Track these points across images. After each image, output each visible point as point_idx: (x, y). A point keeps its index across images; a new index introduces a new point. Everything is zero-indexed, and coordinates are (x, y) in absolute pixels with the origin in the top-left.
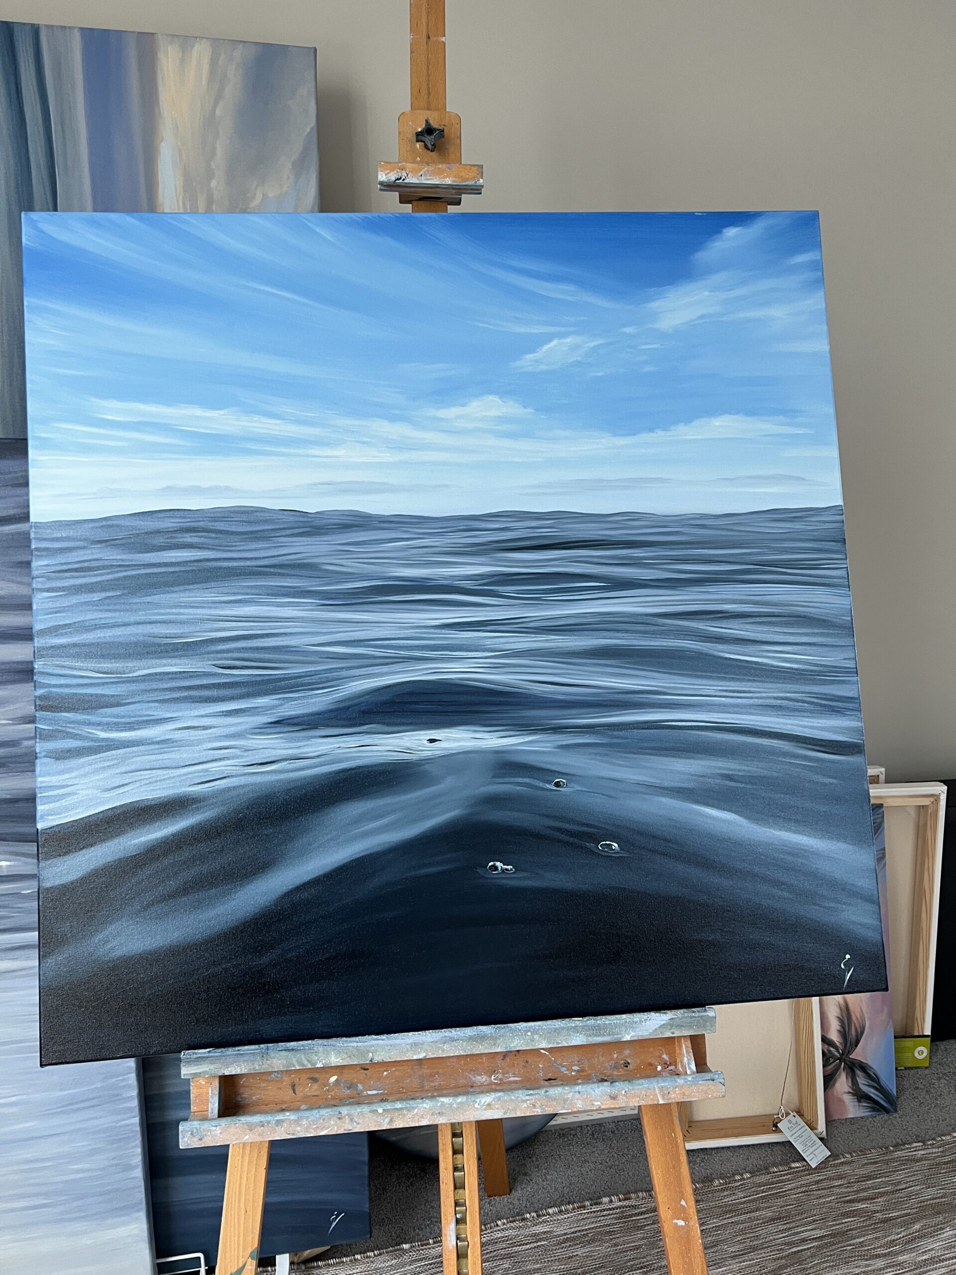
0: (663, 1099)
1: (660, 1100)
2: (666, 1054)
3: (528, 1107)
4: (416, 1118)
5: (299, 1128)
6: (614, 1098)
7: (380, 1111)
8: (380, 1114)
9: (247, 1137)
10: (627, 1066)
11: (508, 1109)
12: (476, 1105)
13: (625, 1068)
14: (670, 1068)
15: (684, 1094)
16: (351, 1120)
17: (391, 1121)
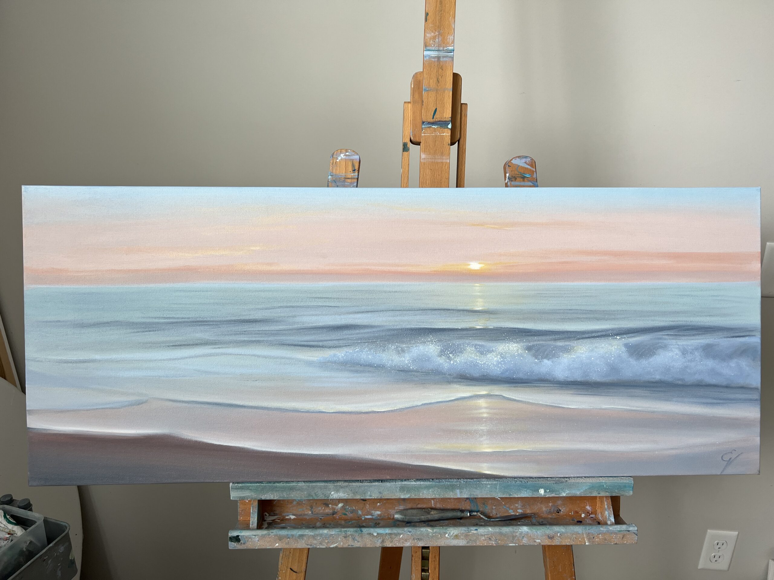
0: (589, 542)
1: (586, 541)
2: (589, 506)
3: (485, 540)
4: (402, 541)
5: (315, 542)
6: (551, 538)
7: (375, 534)
8: (375, 536)
9: (277, 545)
10: (558, 512)
11: (470, 540)
12: (447, 535)
13: (557, 514)
14: (591, 516)
15: (605, 540)
16: (354, 539)
17: (383, 541)
